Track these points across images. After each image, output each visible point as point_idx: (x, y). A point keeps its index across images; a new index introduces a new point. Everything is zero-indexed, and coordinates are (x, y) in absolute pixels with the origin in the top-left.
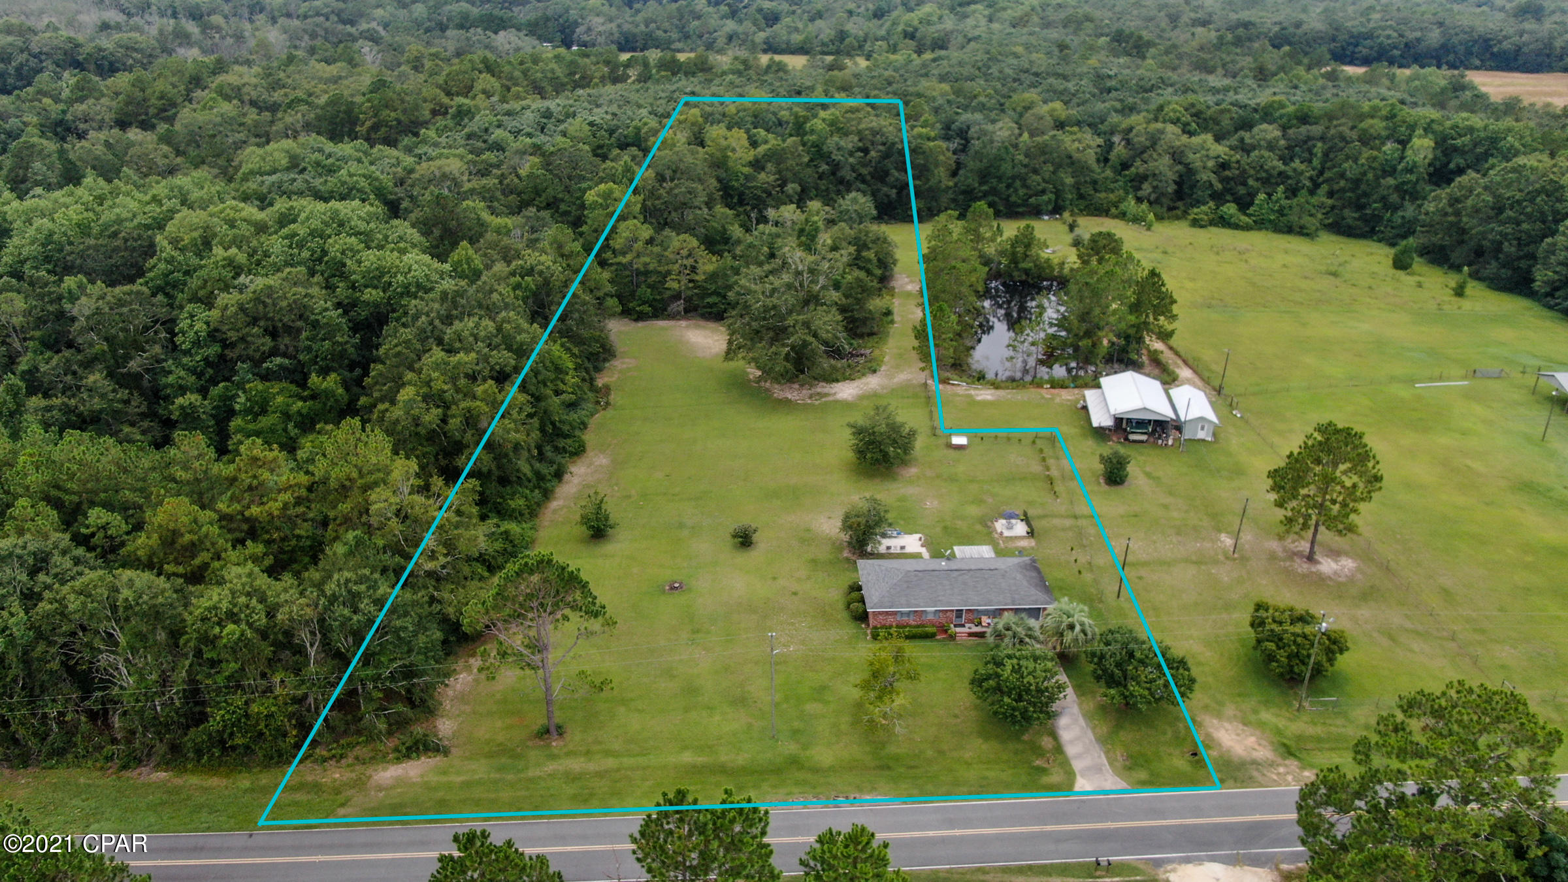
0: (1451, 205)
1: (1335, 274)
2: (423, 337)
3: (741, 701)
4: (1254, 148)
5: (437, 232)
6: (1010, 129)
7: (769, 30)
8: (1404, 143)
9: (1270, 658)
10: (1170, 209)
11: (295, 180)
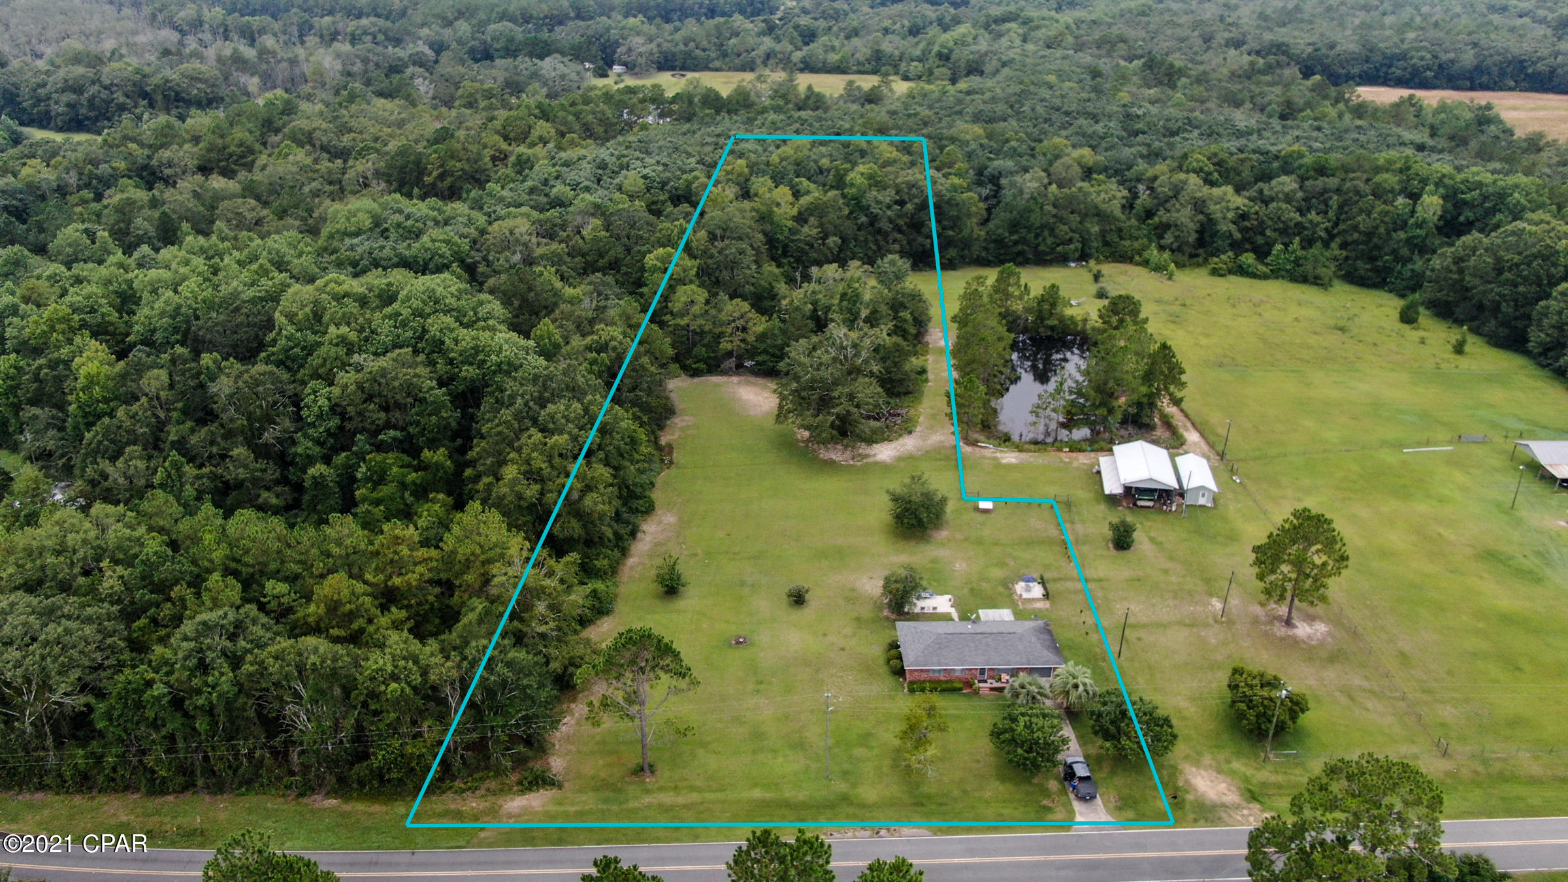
0: (1455, 263)
1: (1342, 329)
2: (518, 416)
3: (799, 745)
4: (1272, 199)
5: (516, 303)
6: (1039, 180)
7: (806, 48)
8: (1415, 197)
9: (1241, 716)
10: (1192, 256)
11: (383, 247)
